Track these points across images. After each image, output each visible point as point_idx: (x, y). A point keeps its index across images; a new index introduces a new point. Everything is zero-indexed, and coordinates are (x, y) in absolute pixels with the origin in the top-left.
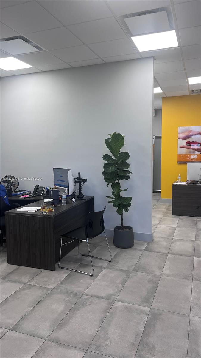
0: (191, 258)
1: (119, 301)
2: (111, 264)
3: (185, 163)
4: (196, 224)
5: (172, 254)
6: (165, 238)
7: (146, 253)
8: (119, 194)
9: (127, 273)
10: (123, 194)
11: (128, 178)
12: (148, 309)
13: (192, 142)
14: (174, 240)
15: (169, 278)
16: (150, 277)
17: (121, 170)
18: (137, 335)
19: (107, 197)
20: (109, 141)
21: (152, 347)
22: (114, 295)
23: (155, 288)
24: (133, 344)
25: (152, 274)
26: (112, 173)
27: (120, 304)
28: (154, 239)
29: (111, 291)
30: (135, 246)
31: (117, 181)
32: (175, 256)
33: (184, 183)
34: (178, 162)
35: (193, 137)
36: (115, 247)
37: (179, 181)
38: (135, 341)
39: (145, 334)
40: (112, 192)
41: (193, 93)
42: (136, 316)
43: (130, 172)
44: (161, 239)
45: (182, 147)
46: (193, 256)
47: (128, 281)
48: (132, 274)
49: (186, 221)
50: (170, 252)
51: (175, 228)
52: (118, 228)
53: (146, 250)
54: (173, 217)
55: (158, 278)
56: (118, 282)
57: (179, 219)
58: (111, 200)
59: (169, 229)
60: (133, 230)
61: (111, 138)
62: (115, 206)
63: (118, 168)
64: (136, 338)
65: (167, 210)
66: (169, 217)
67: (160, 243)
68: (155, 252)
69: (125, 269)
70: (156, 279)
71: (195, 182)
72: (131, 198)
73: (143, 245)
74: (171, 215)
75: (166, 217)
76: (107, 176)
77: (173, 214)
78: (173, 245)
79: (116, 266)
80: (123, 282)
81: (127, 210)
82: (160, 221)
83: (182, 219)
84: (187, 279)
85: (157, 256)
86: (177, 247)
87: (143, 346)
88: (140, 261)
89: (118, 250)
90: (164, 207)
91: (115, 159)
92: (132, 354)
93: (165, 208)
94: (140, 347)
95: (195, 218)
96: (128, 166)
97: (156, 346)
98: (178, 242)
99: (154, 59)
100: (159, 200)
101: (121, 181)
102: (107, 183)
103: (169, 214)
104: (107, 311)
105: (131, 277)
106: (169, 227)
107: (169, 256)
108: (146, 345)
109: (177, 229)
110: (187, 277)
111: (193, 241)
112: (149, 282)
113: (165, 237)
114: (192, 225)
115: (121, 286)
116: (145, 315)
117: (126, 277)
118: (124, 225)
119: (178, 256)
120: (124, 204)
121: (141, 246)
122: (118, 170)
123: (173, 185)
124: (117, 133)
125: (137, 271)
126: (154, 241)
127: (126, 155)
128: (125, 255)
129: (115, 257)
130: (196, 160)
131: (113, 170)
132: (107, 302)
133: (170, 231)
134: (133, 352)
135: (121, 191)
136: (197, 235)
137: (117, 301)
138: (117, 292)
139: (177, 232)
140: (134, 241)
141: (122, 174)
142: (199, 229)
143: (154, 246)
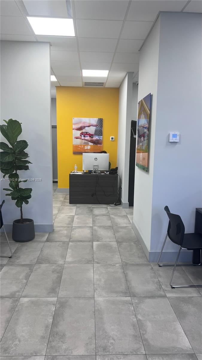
0: (91, 243)
1: (25, 297)
2: (12, 260)
3: (81, 153)
4: (92, 211)
5: (73, 241)
6: (65, 227)
7: (48, 244)
8: (18, 185)
9: (30, 267)
10: (22, 186)
11: (27, 168)
12: (55, 299)
13: (85, 133)
14: (74, 228)
15: (72, 265)
16: (54, 267)
17: (19, 160)
18: (47, 327)
19: (4, 189)
20: (4, 128)
21: (62, 335)
22: (19, 292)
23: (60, 278)
24: (43, 337)
25: (56, 264)
26: (9, 163)
27: (26, 300)
28: (54, 229)
29: (14, 288)
30: (36, 238)
31: (15, 172)
32: (76, 243)
33: (80, 173)
34: (73, 152)
35: (86, 128)
36: (14, 242)
37: (76, 170)
38: (45, 333)
39: (54, 324)
40: (10, 184)
41: (85, 85)
42: (44, 308)
43: (29, 162)
44: (61, 228)
45: (77, 138)
46: (92, 241)
47: (32, 274)
48: (35, 267)
49: (83, 208)
50: (71, 240)
51: (74, 216)
52: (17, 221)
53: (48, 240)
54: (70, 206)
55: (62, 267)
56: (21, 277)
57: (77, 207)
58: (9, 192)
59: (69, 218)
60: (33, 223)
61: (7, 125)
62: (13, 199)
63: (16, 158)
64: (45, 330)
65: (64, 199)
66: (67, 206)
67: (61, 232)
68: (56, 242)
69: (28, 263)
70: (60, 268)
71: (90, 172)
72: (31, 190)
73: (44, 236)
74: (68, 204)
75: (64, 206)
76: (3, 166)
77: (70, 204)
78: (74, 233)
79: (18, 261)
80: (27, 277)
81: (27, 203)
82: (59, 210)
83: (79, 207)
84: (89, 263)
85: (59, 246)
86: (77, 234)
87: (54, 337)
88: (42, 253)
89: (18, 245)
90: (61, 196)
91: (12, 147)
92: (44, 347)
93: (63, 197)
94: (50, 339)
95: (90, 205)
96: (26, 155)
97: (66, 333)
98: (77, 230)
99: (51, 45)
100: (56, 189)
101: (19, 172)
102: (4, 174)
103: (67, 203)
104: (12, 310)
105: (35, 270)
106: (68, 215)
107: (70, 243)
108: (56, 335)
109: (76, 217)
110: (88, 262)
111: (91, 227)
112: (53, 272)
113: (65, 225)
114: (88, 212)
115: (25, 281)
116: (53, 306)
117: (29, 271)
118: (24, 218)
119: (78, 243)
120: (24, 196)
121: (41, 237)
122: (16, 159)
123: (70, 175)
124: (13, 120)
125: (41, 263)
126: (55, 231)
127: (24, 144)
128: (26, 249)
129: (16, 252)
130: (89, 151)
131: (11, 160)
132: (11, 300)
133: (70, 219)
134: (44, 345)
135: (20, 182)
136: (94, 221)
137: (22, 297)
138: (21, 289)
139: (75, 220)
140: (35, 233)
141: (21, 165)
142: (94, 215)
143: (55, 236)
